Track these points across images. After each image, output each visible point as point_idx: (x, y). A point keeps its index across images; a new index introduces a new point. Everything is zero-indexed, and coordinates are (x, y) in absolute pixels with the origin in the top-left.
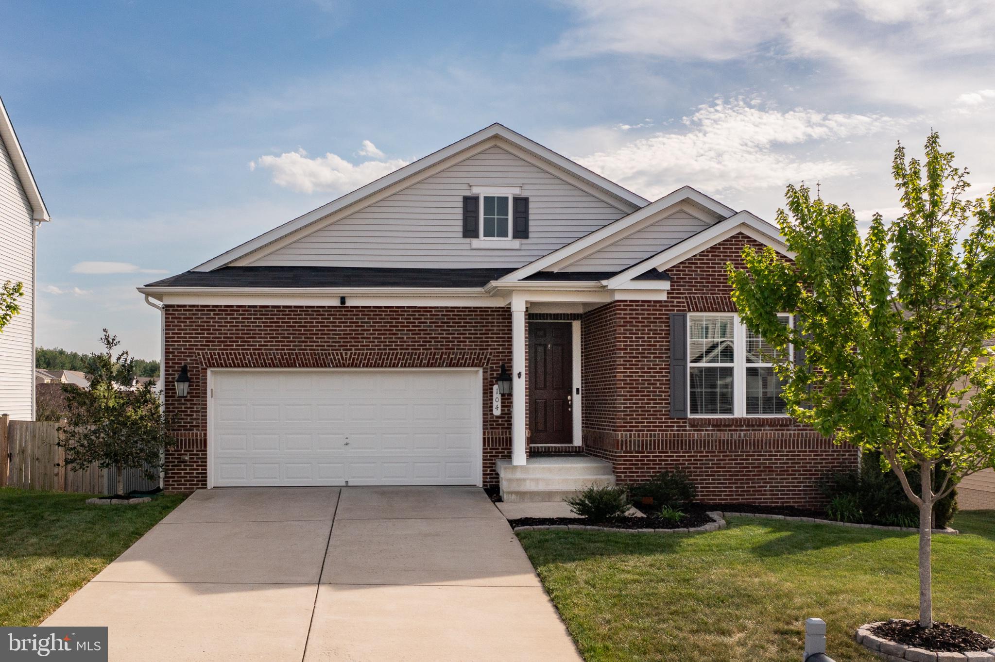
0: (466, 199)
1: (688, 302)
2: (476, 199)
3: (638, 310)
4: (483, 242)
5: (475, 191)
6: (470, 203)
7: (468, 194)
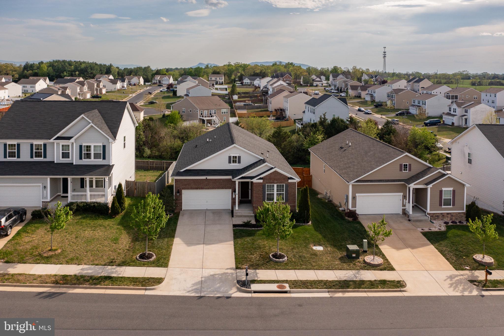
1: (266, 183)
2: (231, 156)
3: (257, 184)
4: (232, 164)
7: (229, 156)
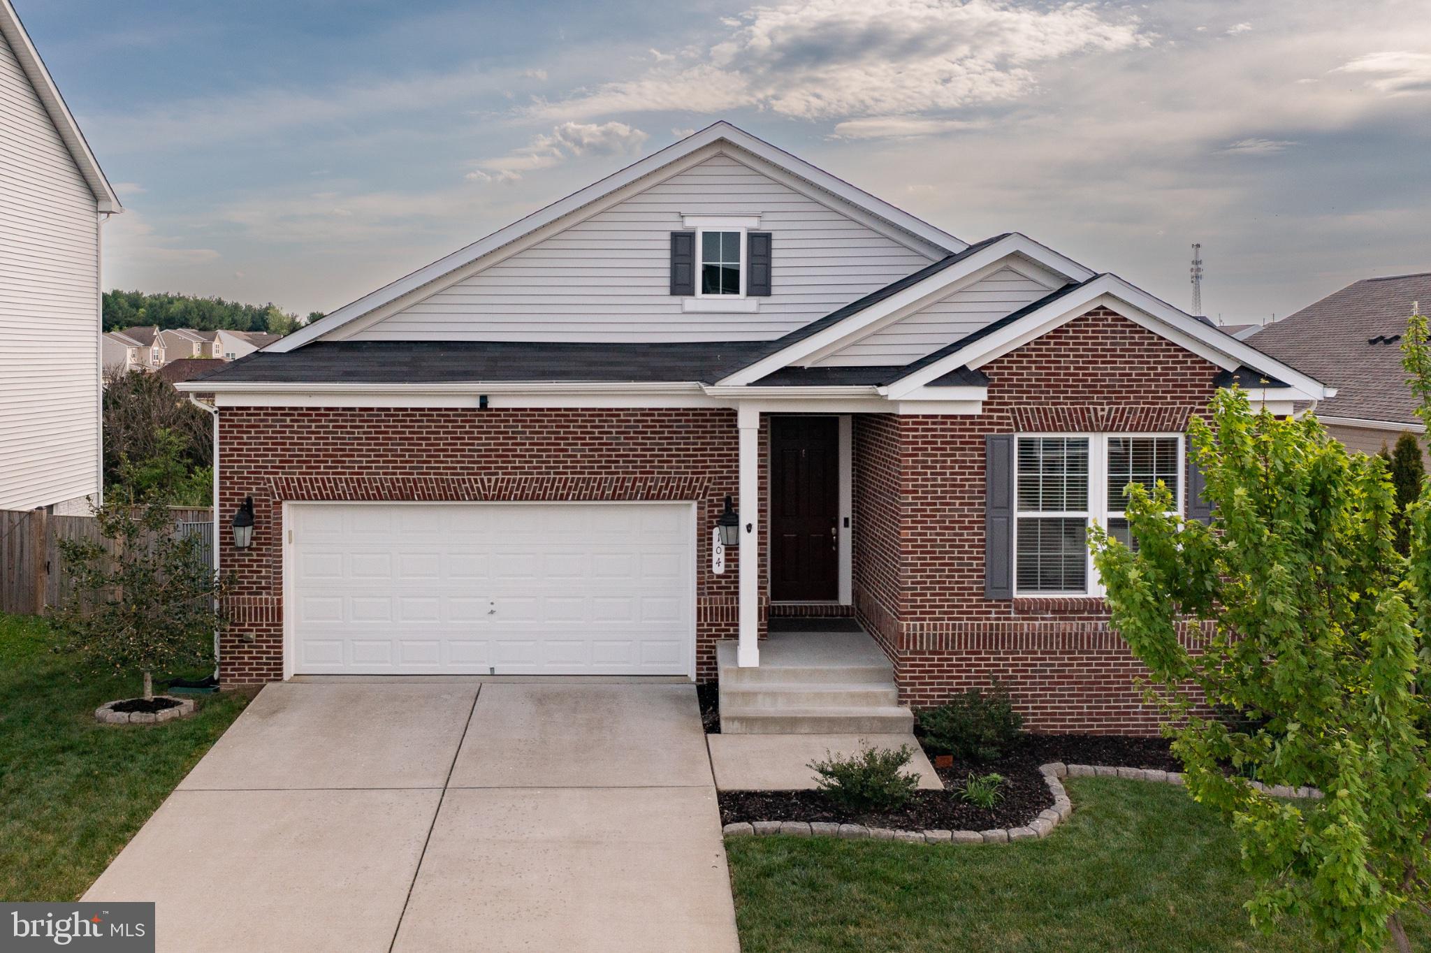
0: (675, 236)
1: (1015, 418)
2: (690, 236)
3: (935, 430)
4: (700, 301)
5: (690, 223)
6: (681, 242)
7: (678, 228)
